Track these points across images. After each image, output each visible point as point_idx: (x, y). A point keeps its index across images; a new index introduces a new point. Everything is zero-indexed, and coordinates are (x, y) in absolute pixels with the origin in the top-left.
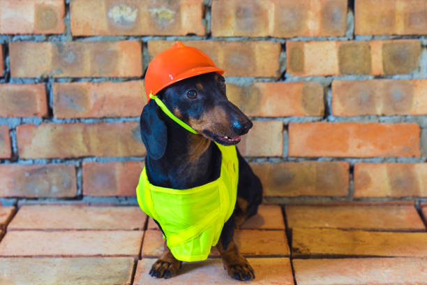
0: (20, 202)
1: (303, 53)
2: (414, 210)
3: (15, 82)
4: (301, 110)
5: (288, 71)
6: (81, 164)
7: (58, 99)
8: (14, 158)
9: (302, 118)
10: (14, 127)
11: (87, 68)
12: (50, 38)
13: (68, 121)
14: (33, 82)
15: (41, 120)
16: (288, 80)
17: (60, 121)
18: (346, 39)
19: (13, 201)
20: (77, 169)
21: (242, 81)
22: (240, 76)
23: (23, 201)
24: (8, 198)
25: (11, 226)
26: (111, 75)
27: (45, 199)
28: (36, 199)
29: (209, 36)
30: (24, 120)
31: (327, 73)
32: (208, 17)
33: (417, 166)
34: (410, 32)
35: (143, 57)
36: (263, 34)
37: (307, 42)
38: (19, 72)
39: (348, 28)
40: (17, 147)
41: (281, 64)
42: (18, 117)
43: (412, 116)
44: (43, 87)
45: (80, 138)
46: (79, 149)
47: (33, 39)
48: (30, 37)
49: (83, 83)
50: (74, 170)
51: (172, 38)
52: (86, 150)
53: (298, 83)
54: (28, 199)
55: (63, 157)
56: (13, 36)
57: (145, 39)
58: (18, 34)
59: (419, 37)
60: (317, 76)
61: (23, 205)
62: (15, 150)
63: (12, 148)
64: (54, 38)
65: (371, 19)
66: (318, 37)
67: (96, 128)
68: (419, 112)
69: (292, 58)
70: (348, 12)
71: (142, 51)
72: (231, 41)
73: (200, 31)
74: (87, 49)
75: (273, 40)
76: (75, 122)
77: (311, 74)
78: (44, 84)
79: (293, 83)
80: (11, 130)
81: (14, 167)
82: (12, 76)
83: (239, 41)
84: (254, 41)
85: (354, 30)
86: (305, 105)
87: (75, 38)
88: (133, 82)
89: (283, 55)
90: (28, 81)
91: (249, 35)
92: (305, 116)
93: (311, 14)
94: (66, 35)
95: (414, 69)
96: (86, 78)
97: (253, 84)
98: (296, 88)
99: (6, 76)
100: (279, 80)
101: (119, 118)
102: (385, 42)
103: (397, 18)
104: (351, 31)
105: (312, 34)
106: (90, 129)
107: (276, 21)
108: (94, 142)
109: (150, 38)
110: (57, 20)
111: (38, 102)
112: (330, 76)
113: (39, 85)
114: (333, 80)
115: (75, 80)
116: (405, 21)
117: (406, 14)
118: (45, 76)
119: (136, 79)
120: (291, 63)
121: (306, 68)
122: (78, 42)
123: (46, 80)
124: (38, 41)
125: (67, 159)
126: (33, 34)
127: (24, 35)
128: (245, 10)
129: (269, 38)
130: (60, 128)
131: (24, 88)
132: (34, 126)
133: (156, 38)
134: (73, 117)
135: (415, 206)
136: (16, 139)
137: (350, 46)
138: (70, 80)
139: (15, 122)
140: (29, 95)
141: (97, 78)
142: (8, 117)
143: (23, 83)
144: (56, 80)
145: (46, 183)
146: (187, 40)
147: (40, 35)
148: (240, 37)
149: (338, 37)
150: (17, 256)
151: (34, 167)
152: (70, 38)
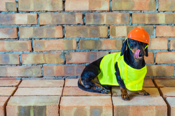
0: (23, 78)
1: (115, 30)
2: (151, 81)
3: (21, 40)
4: (115, 48)
5: (110, 35)
6: (43, 66)
7: (35, 45)
8: (21, 64)
9: (115, 50)
10: (20, 54)
11: (45, 35)
12: (32, 26)
13: (38, 52)
14: (27, 39)
15: (29, 52)
16: (110, 38)
17: (36, 52)
18: (129, 25)
19: (20, 78)
20: (41, 67)
21: (96, 39)
22: (95, 37)
23: (24, 78)
24: (18, 77)
25: (19, 86)
26: (53, 37)
27: (31, 77)
28: (28, 77)
29: (84, 24)
30: (24, 52)
31: (123, 36)
32: (84, 18)
33: (152, 66)
34: (150, 23)
35: (63, 31)
36: (102, 24)
37: (117, 26)
38: (22, 37)
39: (130, 22)
40: (22, 61)
41: (108, 33)
42: (22, 51)
43: (151, 50)
44: (30, 41)
45: (42, 57)
46: (42, 61)
47: (27, 26)
48: (26, 25)
49: (43, 40)
50: (40, 68)
51: (73, 25)
52: (44, 61)
53: (114, 39)
54: (25, 77)
55: (37, 64)
56: (20, 25)
57: (64, 26)
58: (22, 25)
59: (153, 25)
60: (120, 37)
61: (23, 79)
62: (21, 62)
63: (20, 61)
64: (34, 26)
65: (137, 19)
66: (120, 24)
67: (48, 54)
68: (153, 48)
69: (112, 31)
70: (130, 17)
71: (63, 29)
72: (92, 26)
73: (82, 23)
74: (45, 29)
75: (106, 25)
76: (41, 52)
77: (118, 36)
78: (30, 40)
79: (112, 39)
80: (20, 55)
81: (21, 67)
82: (20, 38)
83: (94, 26)
84: (99, 26)
85: (132, 22)
86: (116, 46)
87: (41, 26)
88: (60, 39)
89: (109, 30)
90: (25, 39)
91: (98, 24)
92: (116, 50)
93: (118, 17)
94: (38, 24)
95: (151, 35)
96: (44, 38)
97: (99, 40)
98: (113, 41)
99: (18, 38)
100: (107, 38)
101: (55, 51)
102: (142, 26)
103: (146, 18)
104: (131, 23)
105: (118, 24)
106: (46, 55)
107: (107, 19)
108: (47, 59)
109: (65, 25)
110: (35, 20)
111: (29, 46)
112: (124, 37)
113: (29, 41)
114: (125, 38)
115: (41, 39)
116: (148, 20)
117: (148, 18)
118: (31, 38)
119: (61, 38)
120: (111, 33)
121: (116, 35)
122: (42, 27)
123: (31, 39)
124: (28, 27)
125: (38, 64)
126: (27, 25)
127: (24, 25)
128: (96, 16)
129: (104, 25)
130: (36, 55)
131: (24, 42)
132: (27, 54)
133: (67, 25)
134: (40, 51)
135: (152, 79)
136: (21, 58)
137: (131, 27)
138: (39, 39)
139: (21, 53)
140: (26, 44)
141: (48, 38)
142: (19, 51)
143: (24, 40)
144: (34, 39)
145: (31, 72)
146: (77, 26)
147: (29, 25)
148: (95, 25)
149: (127, 24)
150: (22, 96)
151: (27, 67)
152: (39, 26)
